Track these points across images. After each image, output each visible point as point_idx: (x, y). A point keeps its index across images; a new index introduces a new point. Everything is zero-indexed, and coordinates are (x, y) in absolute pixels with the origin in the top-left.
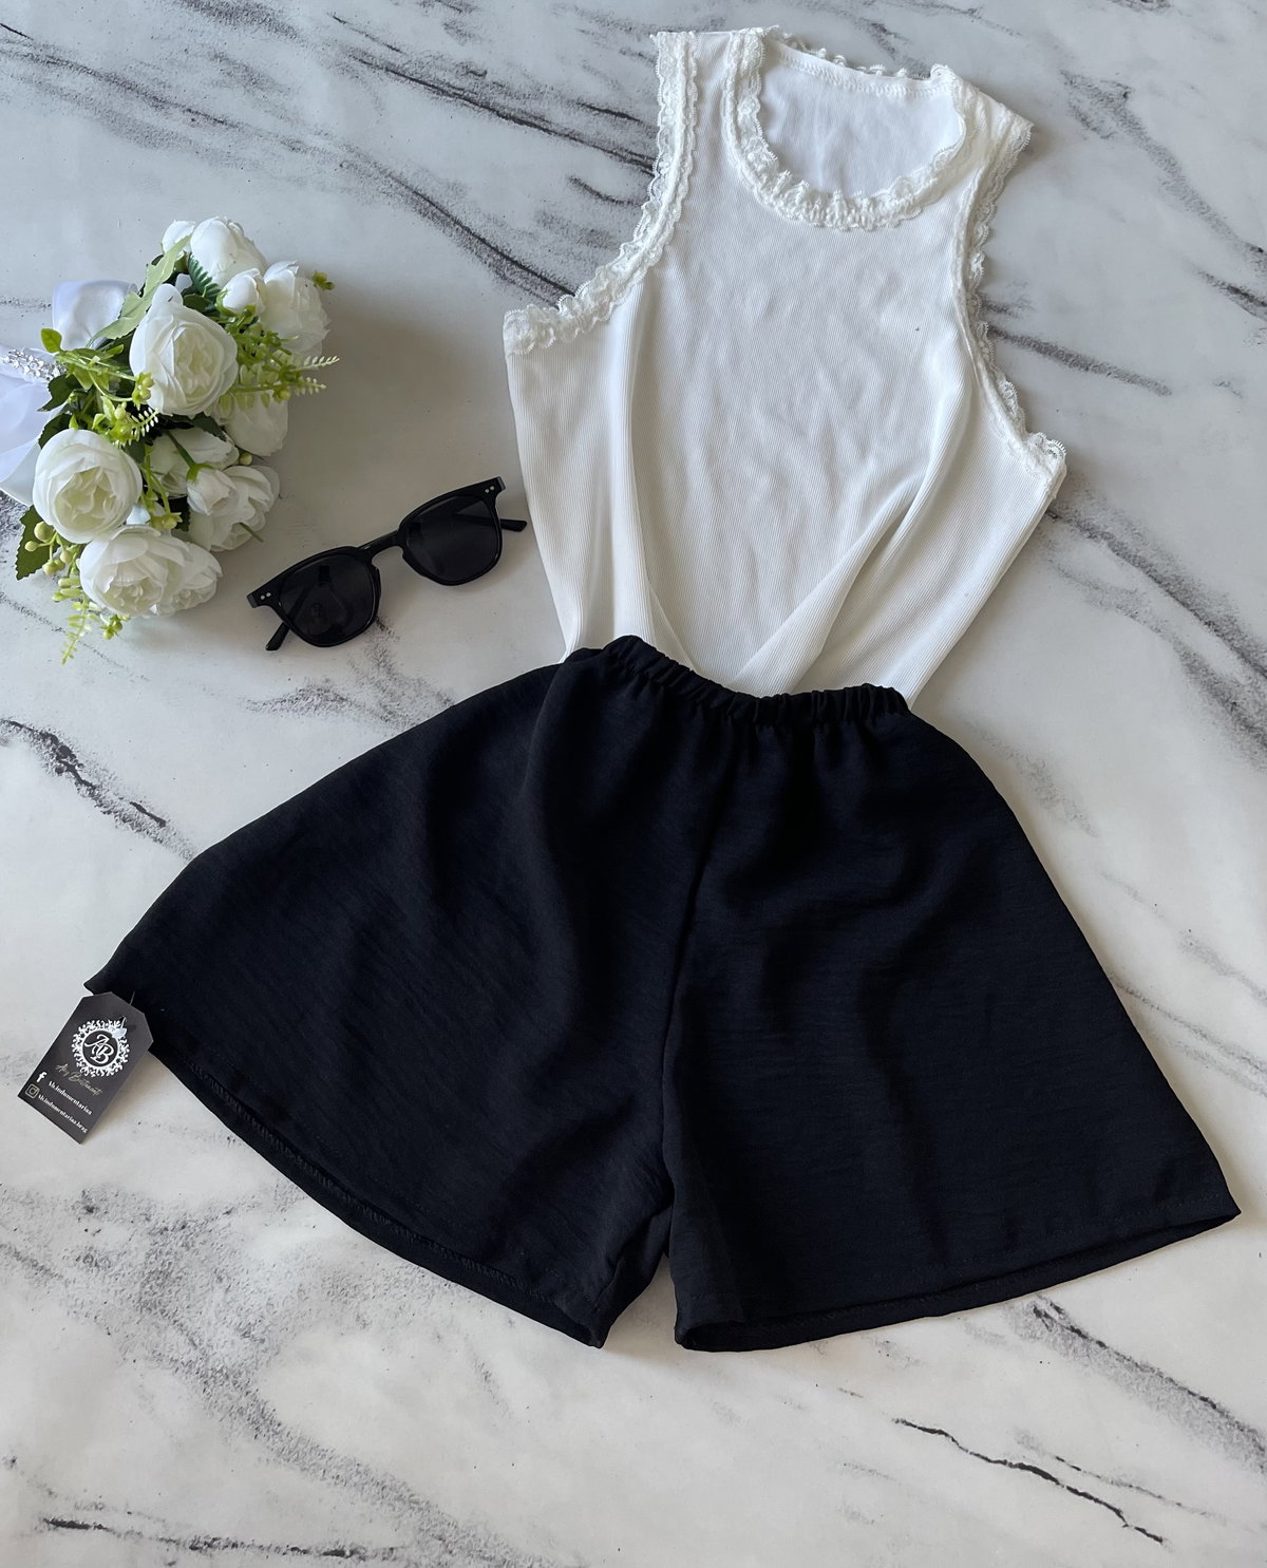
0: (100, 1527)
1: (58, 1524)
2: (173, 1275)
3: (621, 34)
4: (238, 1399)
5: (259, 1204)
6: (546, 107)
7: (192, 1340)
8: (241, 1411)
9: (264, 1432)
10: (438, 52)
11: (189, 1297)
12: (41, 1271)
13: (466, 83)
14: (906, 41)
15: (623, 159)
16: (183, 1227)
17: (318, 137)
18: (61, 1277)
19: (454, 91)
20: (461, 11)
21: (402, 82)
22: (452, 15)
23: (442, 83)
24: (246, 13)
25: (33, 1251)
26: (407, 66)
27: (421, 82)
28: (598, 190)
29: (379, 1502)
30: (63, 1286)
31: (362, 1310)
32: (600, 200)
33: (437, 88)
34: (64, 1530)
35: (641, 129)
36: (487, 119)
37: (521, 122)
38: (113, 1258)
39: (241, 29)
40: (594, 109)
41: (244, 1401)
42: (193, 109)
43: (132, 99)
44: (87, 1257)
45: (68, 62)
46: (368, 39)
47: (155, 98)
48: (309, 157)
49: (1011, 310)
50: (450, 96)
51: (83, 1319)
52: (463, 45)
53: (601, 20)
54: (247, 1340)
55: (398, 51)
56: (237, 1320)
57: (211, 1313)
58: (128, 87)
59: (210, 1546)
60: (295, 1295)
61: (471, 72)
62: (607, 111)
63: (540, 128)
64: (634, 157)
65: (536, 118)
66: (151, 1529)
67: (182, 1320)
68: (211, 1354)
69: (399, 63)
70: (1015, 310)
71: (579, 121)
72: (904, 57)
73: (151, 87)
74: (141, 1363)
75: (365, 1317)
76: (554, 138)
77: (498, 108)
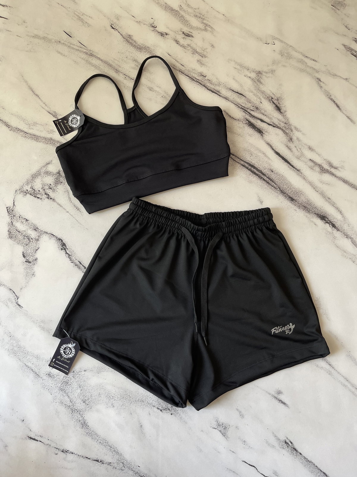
0: (41, 441)
1: (31, 438)
2: (69, 383)
3: (245, 70)
4: (79, 418)
5: (93, 370)
6: (221, 89)
7: (71, 401)
8: (80, 421)
9: (84, 427)
10: (194, 68)
11: (72, 390)
12: (37, 375)
13: (200, 78)
14: (326, 85)
15: (239, 107)
16: (73, 372)
17: (157, 87)
18: (42, 378)
19: (196, 80)
20: (202, 57)
21: (183, 75)
22: (200, 58)
23: (194, 77)
24: (144, 49)
25: (36, 370)
26: (185, 71)
27: (188, 76)
28: (230, 115)
29: (109, 451)
30: (42, 380)
31: (113, 403)
32: (230, 118)
33: (192, 78)
34: (32, 440)
35: (246, 99)
36: (204, 90)
37: (213, 92)
38: (55, 376)
39: (142, 53)
40: (234, 91)
41: (81, 419)
42: (126, 75)
43: (110, 69)
44: (49, 374)
45: (95, 56)
46: (176, 62)
47: (116, 70)
48: (154, 93)
49: (338, 169)
50: (195, 81)
51: (45, 389)
52: (201, 67)
53: (241, 66)
54: (84, 403)
55: (183, 66)
56: (83, 398)
57: (76, 395)
58: (110, 65)
59: (66, 452)
60: (98, 395)
61: (202, 75)
62: (237, 93)
63: (218, 95)
64: (242, 107)
65: (217, 91)
66: (53, 445)
67: (69, 395)
68: (75, 405)
69: (183, 70)
70: (340, 169)
71: (229, 94)
72: (324, 89)
73: (116, 66)
74: (57, 403)
75: (114, 405)
76: (221, 98)
77: (207, 87)
